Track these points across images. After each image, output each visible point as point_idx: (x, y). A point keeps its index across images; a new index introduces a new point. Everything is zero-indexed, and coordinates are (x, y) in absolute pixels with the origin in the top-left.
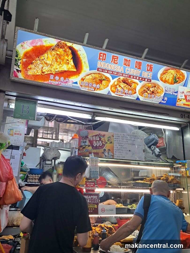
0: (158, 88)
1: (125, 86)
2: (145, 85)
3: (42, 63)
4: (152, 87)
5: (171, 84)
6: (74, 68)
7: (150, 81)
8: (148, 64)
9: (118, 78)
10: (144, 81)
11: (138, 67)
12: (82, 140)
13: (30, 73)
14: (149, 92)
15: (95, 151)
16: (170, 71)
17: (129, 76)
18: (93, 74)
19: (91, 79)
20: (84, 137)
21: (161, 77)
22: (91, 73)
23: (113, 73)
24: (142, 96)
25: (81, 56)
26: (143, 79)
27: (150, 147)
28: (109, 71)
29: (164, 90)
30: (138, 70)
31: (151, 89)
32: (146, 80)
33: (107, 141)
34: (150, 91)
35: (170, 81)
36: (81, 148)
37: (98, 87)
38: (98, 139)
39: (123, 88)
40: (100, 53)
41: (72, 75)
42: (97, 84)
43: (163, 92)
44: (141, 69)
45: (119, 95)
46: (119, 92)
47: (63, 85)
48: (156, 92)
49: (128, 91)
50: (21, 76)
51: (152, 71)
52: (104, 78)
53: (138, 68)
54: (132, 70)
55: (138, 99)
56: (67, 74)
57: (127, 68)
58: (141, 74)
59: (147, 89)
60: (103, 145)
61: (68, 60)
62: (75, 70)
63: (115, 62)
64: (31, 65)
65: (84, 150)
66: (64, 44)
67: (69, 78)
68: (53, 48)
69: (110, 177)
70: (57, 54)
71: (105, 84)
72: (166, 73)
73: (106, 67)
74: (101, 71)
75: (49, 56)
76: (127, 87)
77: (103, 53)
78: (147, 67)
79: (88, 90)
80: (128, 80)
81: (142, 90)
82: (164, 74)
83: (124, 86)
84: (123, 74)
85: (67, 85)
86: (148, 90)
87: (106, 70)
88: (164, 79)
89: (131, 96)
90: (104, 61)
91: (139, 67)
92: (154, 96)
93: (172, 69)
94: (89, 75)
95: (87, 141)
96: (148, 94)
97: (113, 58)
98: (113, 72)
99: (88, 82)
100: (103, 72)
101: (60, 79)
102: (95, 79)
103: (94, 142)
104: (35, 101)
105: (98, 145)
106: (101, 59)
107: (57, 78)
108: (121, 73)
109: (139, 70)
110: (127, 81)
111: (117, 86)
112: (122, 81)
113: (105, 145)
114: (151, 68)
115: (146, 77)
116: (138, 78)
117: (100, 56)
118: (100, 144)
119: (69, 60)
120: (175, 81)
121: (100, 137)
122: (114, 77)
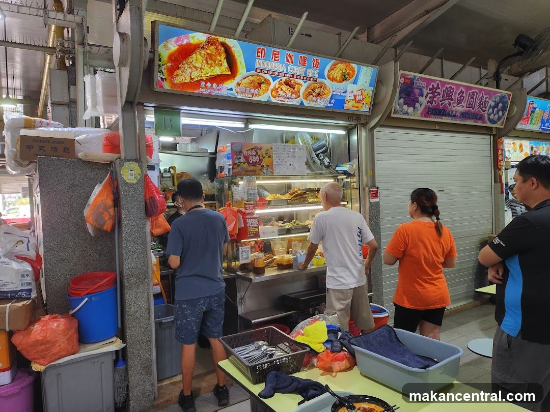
0: (325, 88)
2: (311, 86)
3: (190, 67)
4: (318, 88)
5: (340, 82)
6: (228, 71)
7: (316, 81)
8: (314, 59)
9: (280, 79)
10: (308, 81)
13: (177, 80)
14: (314, 94)
15: (252, 168)
16: (339, 66)
17: (292, 76)
18: (250, 76)
19: (248, 82)
20: (238, 153)
21: (328, 74)
22: (248, 75)
23: (274, 73)
24: (306, 99)
25: (235, 54)
26: (308, 79)
28: (269, 71)
29: (331, 90)
30: (302, 67)
31: (317, 91)
32: (312, 79)
33: (264, 155)
34: (316, 93)
35: (338, 78)
36: (236, 166)
37: (257, 93)
38: (255, 154)
39: (285, 91)
41: (226, 79)
42: (255, 90)
43: (330, 92)
44: (306, 66)
45: (281, 101)
46: (281, 97)
47: (215, 93)
48: (322, 94)
49: (291, 95)
50: (167, 86)
51: (317, 67)
52: (263, 80)
53: (302, 65)
54: (296, 67)
55: (302, 103)
56: (219, 79)
57: (290, 66)
58: (306, 72)
59: (312, 90)
60: (261, 161)
61: (220, 61)
62: (229, 73)
64: (177, 71)
65: (239, 168)
66: (215, 39)
67: (223, 84)
68: (201, 46)
69: (269, 197)
70: (208, 54)
71: (264, 89)
72: (334, 69)
73: (265, 66)
74: (259, 72)
75: (199, 57)
76: (289, 89)
77: (261, 48)
78: (313, 63)
79: (245, 97)
80: (291, 81)
81: (307, 92)
83: (286, 89)
84: (285, 74)
85: (221, 93)
86: (314, 92)
87: (265, 70)
88: (331, 77)
89: (294, 101)
90: (262, 58)
91: (304, 63)
93: (341, 63)
94: (246, 78)
95: (242, 157)
96: (313, 97)
97: (273, 54)
99: (245, 87)
100: (262, 73)
101: (212, 85)
102: (253, 82)
103: (250, 157)
105: (255, 161)
106: (260, 56)
107: (209, 85)
108: (283, 73)
109: (304, 68)
110: (290, 83)
111: (279, 90)
112: (284, 82)
113: (263, 160)
114: (318, 64)
115: (312, 76)
116: (302, 77)
117: (258, 52)
118: (257, 159)
119: (222, 61)
120: (344, 78)
121: (256, 151)
122: (274, 80)
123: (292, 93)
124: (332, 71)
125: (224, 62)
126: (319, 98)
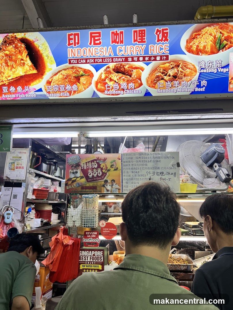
0: (185, 66)
1: (120, 78)
2: (159, 68)
4: (173, 68)
5: (212, 53)
6: (33, 69)
7: (167, 58)
8: (158, 30)
9: (105, 67)
10: (154, 62)
11: (139, 39)
12: (70, 171)
14: (166, 78)
15: (91, 184)
16: (207, 30)
17: (124, 59)
18: (63, 71)
19: (62, 78)
20: (73, 166)
21: (187, 45)
22: (60, 70)
23: (96, 61)
24: (154, 87)
25: (40, 48)
26: (153, 58)
27: (211, 166)
28: (88, 60)
29: (198, 68)
30: (139, 45)
31: (171, 72)
32: (158, 58)
33: (109, 168)
34: (169, 76)
35: (208, 48)
36: (70, 182)
37: (75, 89)
38: (96, 166)
39: (117, 81)
40: (69, 35)
41: (32, 80)
42: (72, 86)
43: (196, 71)
44: (145, 42)
45: (113, 95)
46: (112, 89)
47: (22, 97)
48: (180, 75)
49: (128, 84)
51: (167, 40)
52: (82, 72)
53: (139, 42)
54: (129, 47)
55: (148, 94)
56: (24, 80)
57: (119, 47)
58: (146, 51)
59: (163, 73)
60: (104, 174)
61: (22, 60)
62: (35, 72)
63: (96, 42)
65: (75, 184)
66: (12, 37)
67: (29, 86)
70: (7, 55)
71: (85, 82)
72: (198, 36)
73: (82, 55)
74: (75, 64)
76: (123, 78)
77: (73, 33)
78: (157, 36)
79: (60, 96)
80: (124, 66)
81: (154, 77)
82: (194, 38)
83: (118, 78)
84: (112, 58)
85: (28, 96)
86: (166, 75)
87: (83, 59)
88: (194, 48)
89: (135, 92)
90: (77, 45)
91: (142, 39)
92: (180, 83)
93: (209, 26)
94: (57, 74)
96: (164, 82)
97: (91, 37)
98: (95, 59)
99: (58, 85)
100: (78, 63)
101: (16, 89)
102: (68, 77)
105: (96, 175)
106: (72, 44)
107: (12, 89)
108: (109, 58)
109: (142, 45)
110: (122, 69)
111: (107, 81)
112: (114, 70)
113: (107, 173)
114: (166, 35)
115: (158, 54)
116: (142, 58)
117: (70, 39)
118: (98, 173)
119: (25, 59)
120: (220, 47)
121: (98, 163)
122: (97, 69)
123: (128, 82)
124: (195, 40)
125: (26, 61)
126: (176, 83)
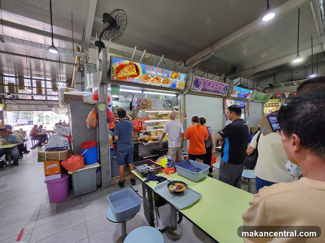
0: (169, 80)
2: (164, 80)
3: (123, 72)
6: (136, 73)
13: (119, 76)
14: (166, 82)
15: (144, 107)
17: (158, 76)
18: (144, 76)
19: (143, 78)
24: (163, 84)
25: (139, 68)
28: (150, 74)
29: (171, 81)
31: (166, 81)
32: (165, 77)
33: (148, 102)
36: (139, 106)
37: (146, 81)
38: (145, 102)
41: (135, 76)
46: (154, 83)
47: (132, 81)
50: (115, 78)
52: (148, 77)
54: (160, 73)
55: (161, 85)
56: (133, 76)
57: (157, 73)
58: (163, 75)
60: (147, 104)
63: (153, 70)
64: (119, 73)
66: (132, 63)
67: (134, 78)
68: (127, 65)
69: (150, 116)
70: (130, 68)
71: (149, 80)
73: (149, 72)
75: (126, 68)
77: (148, 66)
78: (165, 72)
79: (142, 83)
80: (158, 78)
81: (163, 82)
82: (172, 74)
83: (156, 80)
84: (156, 75)
85: (134, 81)
88: (171, 77)
91: (162, 72)
93: (175, 73)
94: (142, 76)
95: (141, 103)
97: (152, 68)
98: (152, 74)
100: (148, 74)
102: (145, 78)
104: (119, 87)
105: (145, 104)
106: (147, 69)
107: (130, 78)
111: (154, 81)
112: (155, 78)
114: (167, 72)
116: (162, 77)
120: (176, 77)
122: (152, 77)
123: (158, 82)
125: (135, 71)
126: (167, 84)
